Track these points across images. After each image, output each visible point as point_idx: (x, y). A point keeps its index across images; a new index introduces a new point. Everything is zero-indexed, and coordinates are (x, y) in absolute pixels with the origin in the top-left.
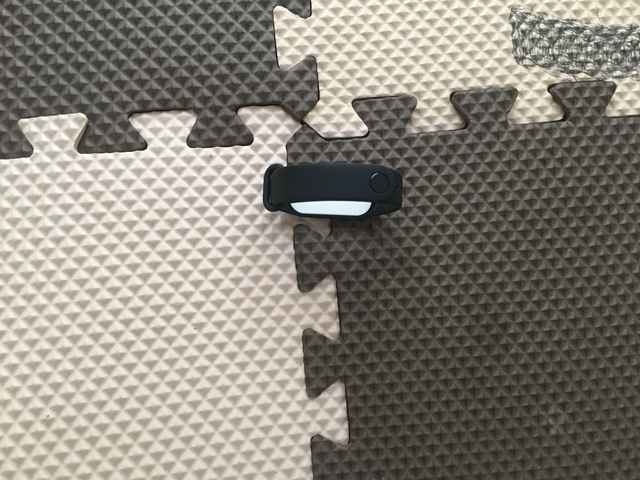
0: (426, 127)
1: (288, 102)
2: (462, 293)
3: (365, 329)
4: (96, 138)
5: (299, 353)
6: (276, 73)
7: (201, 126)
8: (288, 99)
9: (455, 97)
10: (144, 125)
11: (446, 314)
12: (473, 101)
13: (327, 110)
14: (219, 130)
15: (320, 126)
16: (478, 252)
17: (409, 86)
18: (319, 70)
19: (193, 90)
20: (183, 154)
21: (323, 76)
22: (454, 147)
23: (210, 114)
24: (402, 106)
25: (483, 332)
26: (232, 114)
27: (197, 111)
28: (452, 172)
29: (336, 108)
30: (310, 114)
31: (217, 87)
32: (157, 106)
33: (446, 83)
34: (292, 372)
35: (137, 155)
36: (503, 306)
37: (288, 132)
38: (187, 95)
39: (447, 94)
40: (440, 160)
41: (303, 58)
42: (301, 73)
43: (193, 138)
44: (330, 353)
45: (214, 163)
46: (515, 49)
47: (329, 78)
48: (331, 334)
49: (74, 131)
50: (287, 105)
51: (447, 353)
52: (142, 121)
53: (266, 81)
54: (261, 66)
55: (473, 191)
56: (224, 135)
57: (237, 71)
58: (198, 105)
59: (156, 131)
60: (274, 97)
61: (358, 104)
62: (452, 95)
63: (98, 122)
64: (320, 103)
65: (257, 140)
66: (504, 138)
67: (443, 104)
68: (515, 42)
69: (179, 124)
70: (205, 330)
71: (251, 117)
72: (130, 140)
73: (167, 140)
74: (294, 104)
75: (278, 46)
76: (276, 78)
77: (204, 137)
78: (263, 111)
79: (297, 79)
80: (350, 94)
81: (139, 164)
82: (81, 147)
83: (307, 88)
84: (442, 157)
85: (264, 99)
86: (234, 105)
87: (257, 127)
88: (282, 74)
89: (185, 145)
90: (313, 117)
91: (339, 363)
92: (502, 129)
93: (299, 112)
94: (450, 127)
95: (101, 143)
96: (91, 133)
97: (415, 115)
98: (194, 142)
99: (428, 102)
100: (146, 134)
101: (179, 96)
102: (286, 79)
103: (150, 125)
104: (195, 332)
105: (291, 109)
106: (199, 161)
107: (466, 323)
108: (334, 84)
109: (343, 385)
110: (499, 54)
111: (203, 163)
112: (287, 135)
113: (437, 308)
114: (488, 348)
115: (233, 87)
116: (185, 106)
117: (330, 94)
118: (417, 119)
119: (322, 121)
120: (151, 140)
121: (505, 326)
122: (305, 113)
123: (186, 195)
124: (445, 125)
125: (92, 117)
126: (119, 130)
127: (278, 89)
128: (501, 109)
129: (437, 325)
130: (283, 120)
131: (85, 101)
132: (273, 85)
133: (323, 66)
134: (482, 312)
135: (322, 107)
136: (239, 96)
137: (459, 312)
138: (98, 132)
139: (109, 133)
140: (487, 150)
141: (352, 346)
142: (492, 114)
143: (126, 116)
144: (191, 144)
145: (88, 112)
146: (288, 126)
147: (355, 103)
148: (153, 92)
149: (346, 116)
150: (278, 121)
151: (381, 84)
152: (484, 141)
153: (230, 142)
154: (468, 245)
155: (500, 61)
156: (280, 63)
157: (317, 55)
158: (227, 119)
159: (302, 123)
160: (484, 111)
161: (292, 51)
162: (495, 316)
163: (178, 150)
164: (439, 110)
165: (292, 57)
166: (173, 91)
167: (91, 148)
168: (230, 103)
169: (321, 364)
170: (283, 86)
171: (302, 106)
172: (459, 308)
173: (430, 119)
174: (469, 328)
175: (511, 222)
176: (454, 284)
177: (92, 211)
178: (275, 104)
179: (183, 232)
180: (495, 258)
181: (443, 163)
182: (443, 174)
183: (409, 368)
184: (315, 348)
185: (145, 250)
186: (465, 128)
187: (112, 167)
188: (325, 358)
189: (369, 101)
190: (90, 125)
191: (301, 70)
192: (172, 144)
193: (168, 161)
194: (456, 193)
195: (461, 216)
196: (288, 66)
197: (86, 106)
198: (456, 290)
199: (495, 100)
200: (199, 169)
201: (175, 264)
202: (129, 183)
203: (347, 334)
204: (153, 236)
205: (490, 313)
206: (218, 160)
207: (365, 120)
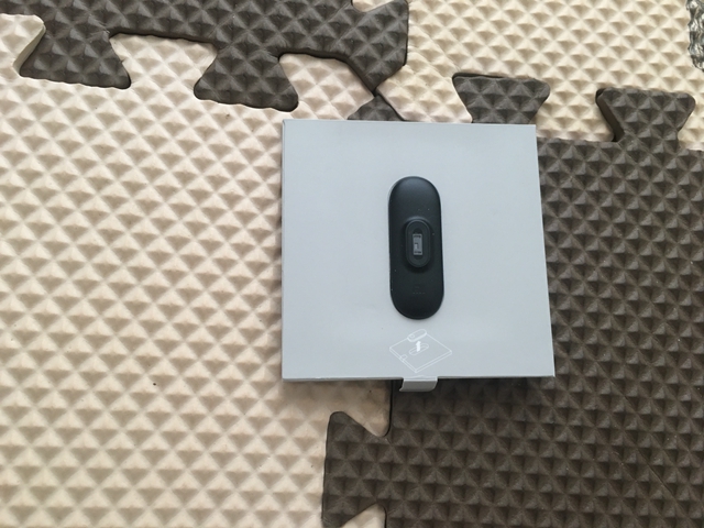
0: (556, 132)
1: (360, 58)
2: (588, 389)
3: (430, 426)
4: (51, 58)
5: (320, 450)
6: (348, 12)
7: (221, 69)
8: (361, 52)
9: (604, 97)
10: (134, 54)
11: (560, 420)
12: (631, 104)
13: (414, 81)
14: (246, 80)
15: (401, 101)
16: (619, 328)
17: (538, 68)
18: (410, 22)
19: (218, 14)
20: (185, 105)
21: (415, 30)
22: (598, 166)
23: (236, 53)
24: (527, 92)
25: (615, 456)
26: (272, 59)
27: (217, 46)
28: (591, 201)
29: (429, 80)
30: (389, 81)
31: (256, 16)
32: (157, 27)
33: (593, 73)
34: (302, 480)
35: (112, 94)
36: (649, 419)
37: (352, 102)
38: (208, 19)
39: (592, 89)
40: (574, 180)
42: (385, 18)
43: (204, 84)
44: (369, 457)
45: (231, 127)
46: (692, 46)
47: (424, 34)
48: (374, 426)
49: (19, 39)
50: (357, 62)
51: (555, 483)
52: (129, 47)
53: (332, 20)
55: (620, 235)
56: (254, 88)
58: (221, 36)
59: (148, 64)
60: (339, 45)
61: (462, 81)
62: (598, 93)
63: (61, 35)
64: (406, 68)
65: (302, 106)
66: (672, 165)
67: (585, 103)
68: (693, 35)
69: (188, 60)
70: (171, 390)
71: (299, 70)
72: (105, 69)
73: (162, 81)
74: (367, 60)
76: (348, 20)
77: (223, 86)
78: (319, 65)
79: (378, 26)
80: (451, 64)
81: (111, 106)
82: (27, 68)
83: (391, 42)
84: (578, 177)
85: (323, 47)
86: (277, 47)
87: (306, 86)
88: (356, 15)
89: (190, 93)
90: (393, 86)
91: (382, 476)
92: (670, 151)
93: (374, 75)
94: (591, 138)
95: (58, 66)
96: (46, 50)
97: (542, 112)
98: (205, 90)
99: (564, 96)
100: (132, 65)
101: (194, 18)
102: (361, 24)
103: (141, 54)
104: (153, 389)
105: (362, 68)
106: (207, 120)
107: (591, 439)
108: (429, 45)
109: (383, 515)
110: (669, 47)
111: (215, 125)
112: (349, 107)
113: (547, 408)
114: (620, 485)
115: (280, 21)
116: (200, 36)
117: (423, 59)
118: (544, 119)
119: (407, 95)
120: (138, 75)
121: (649, 453)
122: (381, 78)
123: (178, 168)
124: (584, 134)
125: (52, 26)
126: (90, 52)
127: (347, 35)
128: (670, 122)
129: (545, 436)
130: (347, 83)
132: (340, 27)
133: (418, 16)
134: (616, 425)
135: (408, 75)
136: (287, 35)
137: (582, 420)
138: (57, 49)
139: (74, 53)
140: (646, 178)
141: (406, 451)
142: (657, 127)
143: (106, 34)
144: (200, 92)
145: (49, 17)
146: (354, 94)
147: (458, 78)
148: (155, 6)
149: (443, 94)
150: (339, 84)
151: (499, 57)
152: (643, 164)
153: (260, 101)
154: (604, 315)
155: (671, 57)
158: (262, 65)
159: (375, 93)
160: (645, 121)
162: (636, 435)
163: (177, 98)
164: (578, 110)
166: (186, 10)
167: (41, 71)
168: (271, 42)
169: (352, 473)
170: (354, 32)
171: (379, 67)
172: (581, 414)
173: (563, 122)
174: (594, 449)
175: (672, 291)
176: (577, 373)
177: (22, 166)
178: (337, 59)
179: (163, 224)
180: (644, 343)
181: (579, 186)
182: (577, 202)
183: (493, 501)
184: (347, 446)
185: (95, 243)
186: (615, 140)
187: (67, 104)
188: (360, 465)
189: (479, 80)
190: (48, 36)
191: (386, 14)
192: (170, 88)
193: (160, 111)
194: (594, 233)
195: (598, 269)
196: (366, 5)
197: (48, 8)
198: (579, 383)
199: (662, 108)
200: (206, 133)
201: (140, 273)
202: (89, 133)
203: (400, 429)
204: (112, 222)
205: (628, 428)
206: (238, 124)
207: (470, 106)
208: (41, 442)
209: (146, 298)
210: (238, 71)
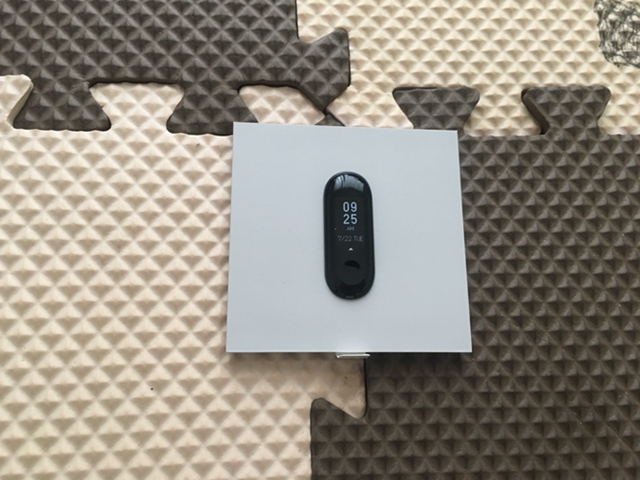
0: (489, 131)
1: (309, 83)
2: (542, 357)
3: (402, 404)
4: (40, 111)
5: (305, 435)
6: (295, 45)
7: (188, 105)
8: (309, 78)
9: (529, 96)
10: (111, 99)
11: (520, 388)
12: (554, 100)
13: (358, 98)
14: (211, 112)
15: (348, 117)
16: (564, 300)
17: (468, 76)
18: (351, 48)
19: (182, 58)
20: (159, 140)
21: (355, 54)
22: (530, 157)
23: (201, 90)
24: (459, 99)
25: (573, 417)
26: (233, 92)
27: (183, 85)
28: (527, 189)
29: (372, 96)
30: (337, 101)
31: (215, 57)
32: (130, 74)
33: (516, 76)
34: (292, 464)
35: (95, 136)
36: (601, 380)
38: (173, 63)
39: (517, 90)
40: (510, 172)
41: (330, 30)
42: (328, 47)
43: (175, 120)
44: (350, 438)
45: (201, 155)
46: (603, 43)
47: (364, 57)
48: (353, 409)
49: (11, 97)
50: (307, 87)
51: (521, 446)
52: (106, 94)
53: (282, 54)
54: (275, 34)
55: (556, 216)
56: (219, 119)
57: (242, 38)
58: (187, 77)
59: (124, 107)
60: (290, 75)
61: (400, 95)
62: (523, 93)
63: (47, 89)
64: (351, 88)
66: (595, 150)
67: (513, 103)
68: (603, 34)
69: (159, 101)
70: (168, 392)
71: (257, 99)
72: (88, 115)
73: (138, 120)
74: (316, 85)
75: (299, 12)
76: (295, 52)
77: (191, 120)
78: (274, 93)
79: (323, 54)
80: (390, 80)
81: (95, 147)
82: (19, 121)
83: (335, 67)
84: (513, 168)
85: (276, 76)
86: (236, 81)
87: (264, 112)
88: (302, 47)
89: (163, 128)
90: (340, 105)
91: (363, 454)
92: (592, 138)
93: (323, 97)
94: (521, 133)
95: (46, 116)
96: (34, 103)
97: (475, 115)
98: (176, 125)
99: (493, 98)
100: (111, 110)
101: (162, 64)
102: (308, 54)
103: (118, 99)
104: (151, 394)
105: (312, 92)
106: (181, 150)
107: (550, 403)
108: (369, 66)
110: (583, 47)
111: (187, 154)
113: (507, 378)
114: (581, 442)
115: (236, 59)
116: (168, 79)
117: (364, 79)
118: (477, 120)
119: (353, 111)
120: (117, 118)
121: (603, 410)
122: (330, 99)
123: (157, 195)
124: (515, 130)
125: (39, 83)
126: (73, 101)
127: (296, 65)
128: (589, 112)
129: (508, 404)
130: (300, 106)
131: (32, 61)
132: (289, 59)
133: (357, 42)
134: (571, 388)
135: (353, 94)
136: (243, 70)
137: (540, 386)
138: (44, 102)
139: (59, 105)
140: (573, 164)
141: (384, 429)
142: (578, 117)
143: (86, 84)
144: (172, 127)
145: (36, 75)
146: (307, 115)
147: (397, 93)
148: (126, 57)
149: (385, 108)
150: (293, 108)
151: (432, 71)
152: (569, 151)
154: (551, 289)
155: (585, 55)
156: (301, 33)
157: (350, 29)
158: (224, 99)
159: (326, 112)
160: (568, 114)
161: (316, 20)
162: (590, 395)
163: (152, 134)
164: (507, 109)
165: (317, 28)
166: (154, 57)
167: (31, 123)
168: (230, 77)
169: (336, 454)
170: (302, 62)
171: (326, 89)
172: (538, 381)
173: (495, 121)
174: (553, 411)
175: (608, 261)
176: (530, 344)
177: (20, 207)
178: (290, 86)
179: (149, 246)
180: (588, 311)
181: (514, 176)
182: (514, 191)
183: (466, 467)
184: (329, 429)
185: (90, 268)
186: (542, 133)
187: (57, 149)
188: (343, 446)
189: (416, 92)
190: (35, 92)
191: (329, 44)
192: (146, 126)
193: (138, 147)
194: (532, 217)
195: (539, 249)
196: (311, 38)
197: (34, 67)
198: (534, 353)
199: (582, 100)
200: (180, 162)
201: (132, 291)
202: (78, 172)
203: (376, 410)
204: (104, 248)
205: (583, 389)
206: (207, 151)
207: (410, 115)
208: (55, 450)
209: (138, 313)
210: (203, 106)
